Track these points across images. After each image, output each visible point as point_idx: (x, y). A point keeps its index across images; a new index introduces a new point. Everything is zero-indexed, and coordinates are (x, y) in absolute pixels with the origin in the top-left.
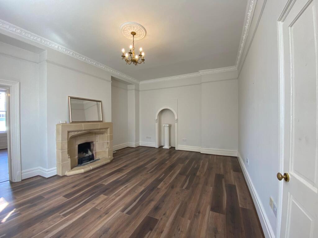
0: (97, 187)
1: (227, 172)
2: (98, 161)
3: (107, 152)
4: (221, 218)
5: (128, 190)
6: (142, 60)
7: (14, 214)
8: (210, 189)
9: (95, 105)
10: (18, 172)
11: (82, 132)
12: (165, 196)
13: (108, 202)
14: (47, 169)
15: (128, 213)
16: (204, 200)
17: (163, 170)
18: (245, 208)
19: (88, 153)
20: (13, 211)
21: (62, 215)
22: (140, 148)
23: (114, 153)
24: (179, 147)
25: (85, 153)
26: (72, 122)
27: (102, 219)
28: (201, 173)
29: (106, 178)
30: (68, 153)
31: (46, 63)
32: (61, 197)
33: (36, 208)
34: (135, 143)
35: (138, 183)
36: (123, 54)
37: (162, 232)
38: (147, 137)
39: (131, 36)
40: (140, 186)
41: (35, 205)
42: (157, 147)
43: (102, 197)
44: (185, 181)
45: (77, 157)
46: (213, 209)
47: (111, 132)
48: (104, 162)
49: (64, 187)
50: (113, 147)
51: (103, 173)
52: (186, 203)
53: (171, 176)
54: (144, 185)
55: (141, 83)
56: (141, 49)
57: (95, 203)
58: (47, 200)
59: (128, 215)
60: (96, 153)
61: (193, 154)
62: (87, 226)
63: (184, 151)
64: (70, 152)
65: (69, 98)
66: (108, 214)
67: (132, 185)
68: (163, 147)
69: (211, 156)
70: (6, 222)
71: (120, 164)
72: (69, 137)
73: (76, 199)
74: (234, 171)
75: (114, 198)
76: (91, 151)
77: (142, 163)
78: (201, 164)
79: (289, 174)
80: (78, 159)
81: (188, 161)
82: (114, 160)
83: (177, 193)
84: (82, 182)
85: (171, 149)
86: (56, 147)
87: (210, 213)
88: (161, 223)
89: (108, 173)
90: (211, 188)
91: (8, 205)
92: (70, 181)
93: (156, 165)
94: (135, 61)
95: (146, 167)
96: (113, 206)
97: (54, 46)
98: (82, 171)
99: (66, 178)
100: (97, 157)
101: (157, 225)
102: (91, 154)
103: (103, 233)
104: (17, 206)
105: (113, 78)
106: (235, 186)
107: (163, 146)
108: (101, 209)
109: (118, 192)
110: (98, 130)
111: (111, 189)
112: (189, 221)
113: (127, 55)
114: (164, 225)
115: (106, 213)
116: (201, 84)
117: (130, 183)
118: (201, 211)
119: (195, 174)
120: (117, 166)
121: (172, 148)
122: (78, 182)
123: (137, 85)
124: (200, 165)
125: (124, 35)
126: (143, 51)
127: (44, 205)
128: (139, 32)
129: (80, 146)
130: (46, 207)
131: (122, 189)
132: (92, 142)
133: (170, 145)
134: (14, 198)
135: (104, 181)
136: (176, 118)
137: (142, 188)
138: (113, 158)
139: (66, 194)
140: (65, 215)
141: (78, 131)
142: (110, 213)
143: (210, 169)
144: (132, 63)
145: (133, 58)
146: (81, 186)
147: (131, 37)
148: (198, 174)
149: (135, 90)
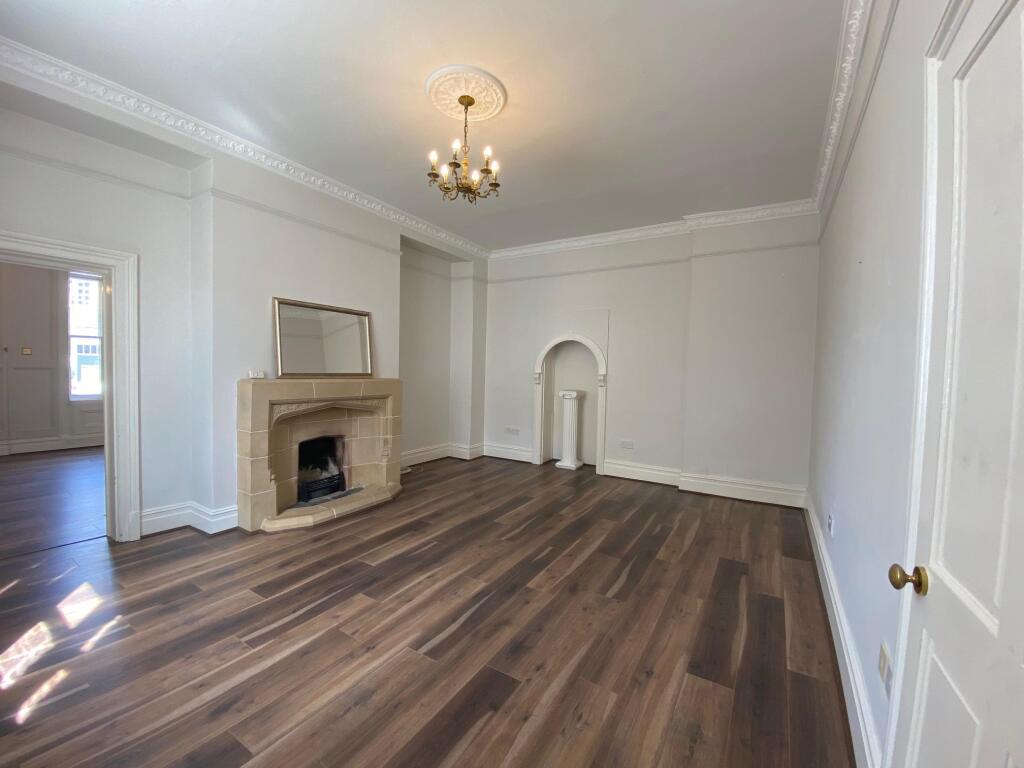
0: (345, 571)
1: (761, 556)
2: (357, 494)
3: (385, 469)
4: (719, 698)
5: (437, 586)
6: (491, 185)
7: (115, 631)
8: (696, 605)
9: (352, 325)
10: (133, 512)
11: (310, 406)
12: (546, 615)
13: (374, 616)
14: (211, 508)
15: (431, 653)
16: (670, 636)
17: (551, 534)
18: (803, 676)
19: (327, 470)
20: (113, 623)
21: (246, 642)
22: (485, 461)
23: (404, 472)
24: (607, 466)
25: (319, 470)
26: (283, 374)
27: (355, 664)
28: (674, 552)
29: (374, 547)
30: (270, 466)
31: (212, 198)
32: (246, 593)
33: (177, 618)
34: (468, 447)
35: (469, 567)
36: (433, 168)
37: (526, 719)
38: (508, 431)
39: (459, 109)
40: (475, 577)
41: (175, 609)
42: (537, 461)
43: (361, 601)
44: (617, 574)
45: (295, 478)
46: (694, 668)
47: (397, 410)
48: (374, 500)
49: (257, 563)
50: (403, 453)
51: (367, 531)
52: (611, 641)
53: (572, 556)
54: (486, 576)
55: (494, 256)
56: (488, 152)
57: (338, 616)
58: (208, 597)
59: (429, 659)
60: (350, 470)
61: (655, 489)
62: (313, 678)
63: (622, 481)
64: (276, 464)
65: (276, 302)
66: (374, 651)
67: (451, 573)
68: (558, 464)
69: (711, 501)
70: (91, 650)
71: (422, 507)
72: (275, 419)
73: (286, 601)
74: (785, 554)
75: (394, 605)
76: (338, 463)
77: (486, 509)
78: (676, 525)
79: (930, 569)
80: (299, 486)
81: (634, 511)
82: (403, 495)
83: (585, 609)
84: (307, 553)
85: (581, 472)
86: (236, 445)
87: (686, 678)
88: (527, 694)
89: (383, 531)
90: (700, 602)
91: (102, 605)
92: (273, 548)
93: (528, 518)
94: (467, 190)
95: (496, 521)
96: (389, 629)
97: (233, 145)
98: (308, 520)
99: (262, 540)
100: (353, 483)
101: (513, 696)
102: (336, 472)
103: (356, 704)
104: (126, 609)
105: (406, 243)
106: (780, 603)
107: (558, 460)
108: (354, 633)
109: (407, 590)
110: (359, 402)
111: (387, 580)
112: (613, 697)
113: (445, 171)
114: (534, 700)
115: (369, 647)
116: (689, 259)
117: (445, 566)
118: (656, 670)
119: (650, 555)
120: (411, 513)
121: (587, 469)
122: (294, 554)
123: (482, 265)
124: (672, 529)
125: (439, 108)
126: (497, 155)
127: (199, 611)
128: (484, 94)
129: (305, 447)
130: (202, 617)
131: (420, 583)
132: (342, 437)
133: (579, 456)
134: (119, 587)
135: (371, 553)
136: (602, 371)
137: (479, 585)
138: (401, 487)
139: (260, 583)
140: (252, 643)
141: (299, 402)
142: (378, 648)
143: (703, 541)
144: (461, 194)
145: (464, 181)
146: (301, 566)
147: (460, 112)
148: (661, 554)
149: (475, 278)
